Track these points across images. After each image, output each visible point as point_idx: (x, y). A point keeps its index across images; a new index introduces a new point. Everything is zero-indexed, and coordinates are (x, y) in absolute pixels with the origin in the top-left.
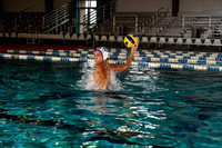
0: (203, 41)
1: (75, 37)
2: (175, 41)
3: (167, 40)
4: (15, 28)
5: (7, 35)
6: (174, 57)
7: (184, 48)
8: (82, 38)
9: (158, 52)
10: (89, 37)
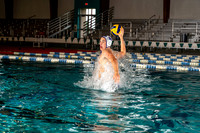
0: (190, 45)
1: (75, 41)
2: (165, 45)
3: (158, 44)
4: (23, 33)
5: (16, 39)
6: (162, 59)
7: (173, 51)
8: (82, 42)
9: (149, 55)
10: (88, 41)
